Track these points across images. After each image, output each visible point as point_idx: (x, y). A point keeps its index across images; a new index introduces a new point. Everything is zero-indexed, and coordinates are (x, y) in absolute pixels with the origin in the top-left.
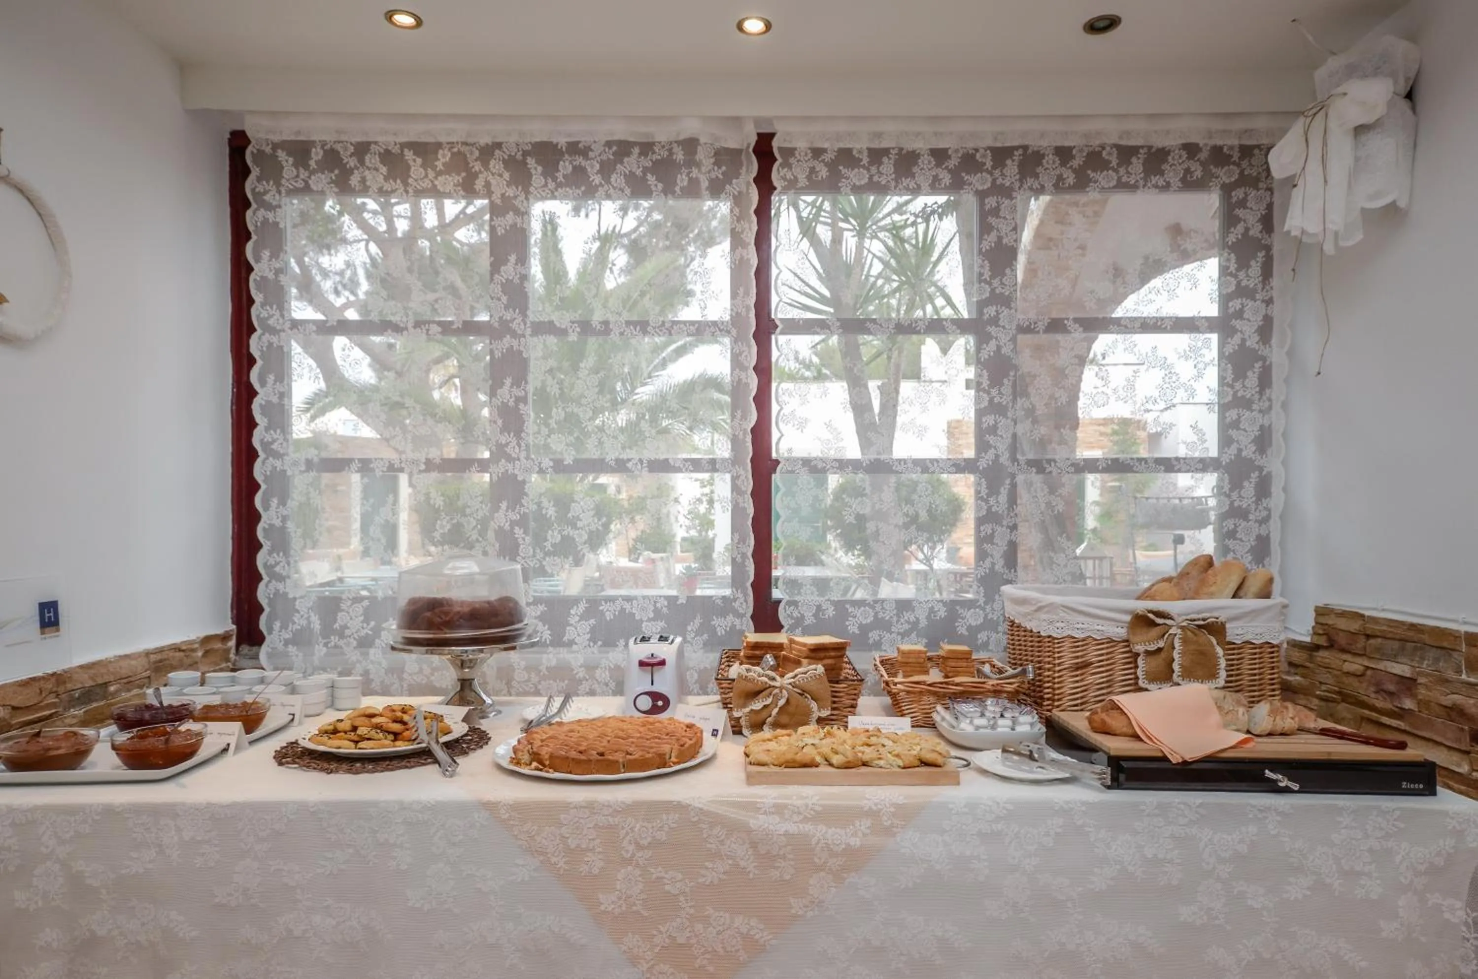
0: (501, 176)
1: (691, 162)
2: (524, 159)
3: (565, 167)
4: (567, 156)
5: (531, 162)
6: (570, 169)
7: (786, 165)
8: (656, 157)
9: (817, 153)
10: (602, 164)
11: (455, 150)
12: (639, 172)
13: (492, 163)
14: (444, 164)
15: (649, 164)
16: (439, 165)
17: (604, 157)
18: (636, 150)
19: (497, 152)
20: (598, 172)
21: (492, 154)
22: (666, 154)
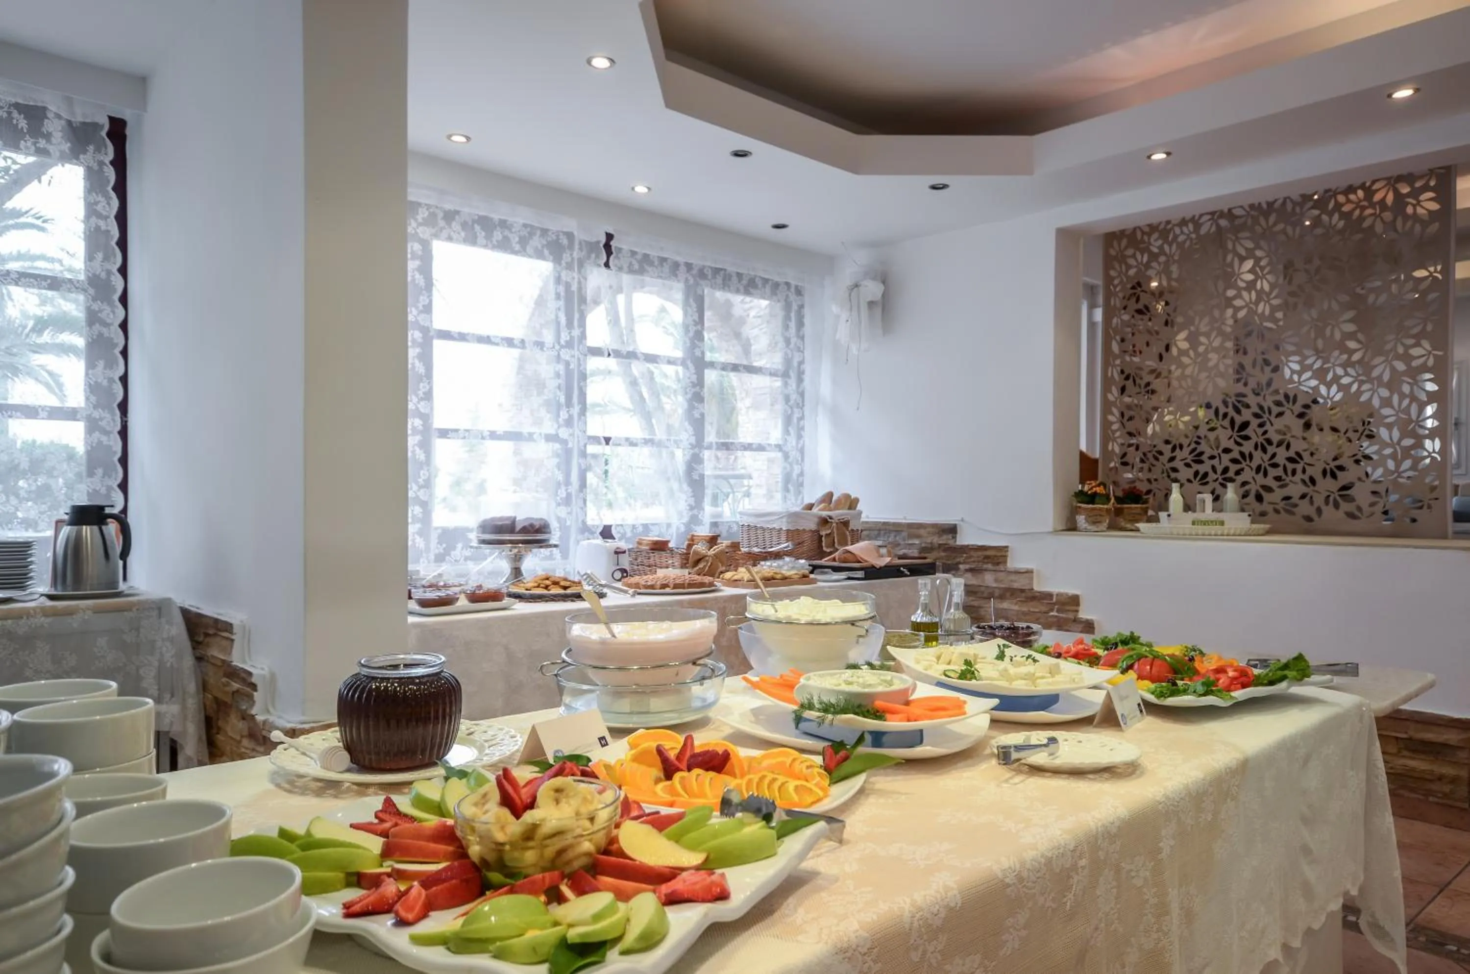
0: (459, 233)
1: (571, 246)
2: (473, 225)
3: (498, 235)
4: (498, 228)
5: (477, 228)
6: (500, 237)
7: (617, 257)
8: (549, 239)
9: (634, 253)
10: (520, 238)
11: (431, 210)
12: (540, 247)
13: (454, 224)
14: (423, 219)
15: (545, 242)
16: (420, 218)
17: (522, 233)
18: (538, 233)
19: (457, 217)
20: (517, 243)
21: (454, 219)
22: (555, 238)
